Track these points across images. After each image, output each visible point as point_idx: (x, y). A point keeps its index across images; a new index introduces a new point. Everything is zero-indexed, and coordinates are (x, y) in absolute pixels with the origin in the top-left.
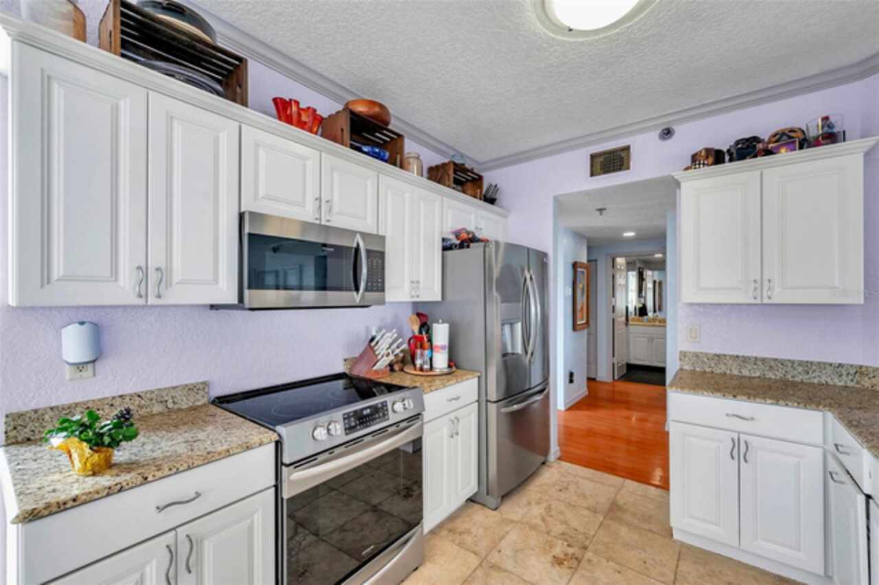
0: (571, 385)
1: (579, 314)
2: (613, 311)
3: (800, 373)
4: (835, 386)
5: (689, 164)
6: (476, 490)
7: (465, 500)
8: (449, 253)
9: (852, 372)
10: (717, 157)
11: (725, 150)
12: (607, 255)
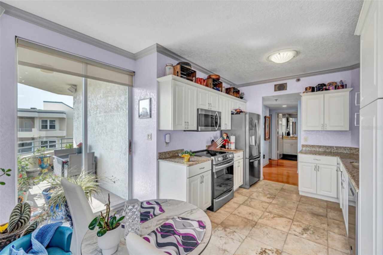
0: (264, 159)
1: (267, 135)
2: (278, 134)
3: (335, 150)
4: (344, 153)
5: (304, 91)
6: (242, 183)
7: (238, 187)
8: (233, 115)
9: (348, 149)
10: (313, 89)
11: (315, 86)
12: (276, 113)
